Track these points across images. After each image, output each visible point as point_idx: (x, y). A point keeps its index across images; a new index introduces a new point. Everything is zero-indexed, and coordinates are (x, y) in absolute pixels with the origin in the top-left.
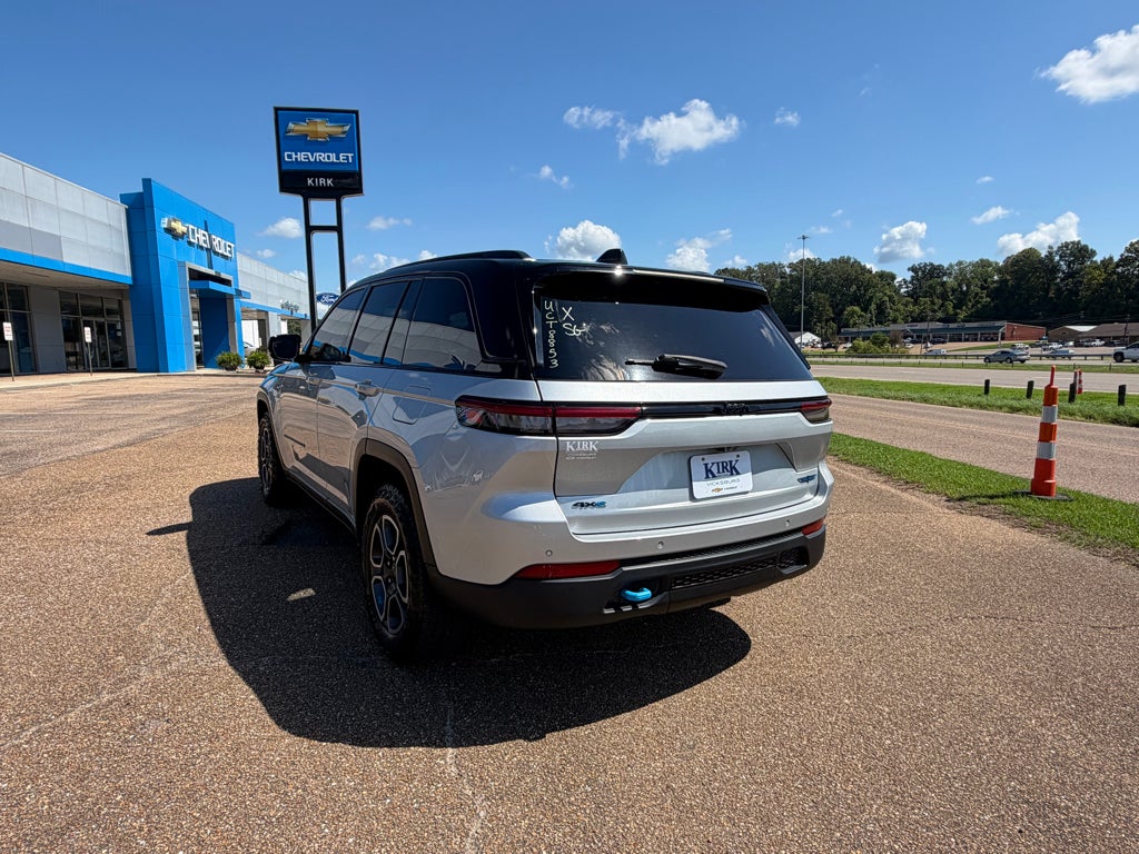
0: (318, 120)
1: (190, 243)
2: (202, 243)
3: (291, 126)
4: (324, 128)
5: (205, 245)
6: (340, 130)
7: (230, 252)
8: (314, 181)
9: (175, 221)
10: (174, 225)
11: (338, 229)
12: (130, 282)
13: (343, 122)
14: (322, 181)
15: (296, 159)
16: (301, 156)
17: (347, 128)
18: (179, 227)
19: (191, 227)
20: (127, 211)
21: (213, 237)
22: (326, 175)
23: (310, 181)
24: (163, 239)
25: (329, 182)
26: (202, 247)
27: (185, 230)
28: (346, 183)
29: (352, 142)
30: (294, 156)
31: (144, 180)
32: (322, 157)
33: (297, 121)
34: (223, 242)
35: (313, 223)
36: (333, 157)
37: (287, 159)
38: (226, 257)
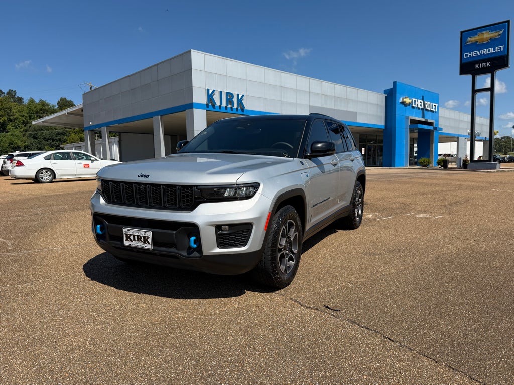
0: (484, 32)
1: (413, 107)
2: (419, 106)
3: (469, 39)
4: (487, 35)
5: (421, 107)
6: (497, 34)
7: (435, 109)
8: (479, 66)
9: (406, 98)
10: (405, 100)
11: (492, 89)
12: (384, 128)
13: (499, 29)
14: (484, 64)
15: (470, 55)
16: (473, 54)
17: (501, 32)
18: (408, 101)
19: (414, 99)
20: (386, 97)
21: (426, 102)
22: (486, 61)
23: (477, 66)
24: (399, 107)
25: (488, 64)
26: (419, 108)
27: (410, 101)
28: (500, 62)
29: (505, 40)
30: (469, 54)
31: (393, 82)
32: (485, 51)
33: (471, 36)
34: (431, 104)
35: (477, 87)
36: (492, 50)
37: (465, 57)
38: (433, 111)
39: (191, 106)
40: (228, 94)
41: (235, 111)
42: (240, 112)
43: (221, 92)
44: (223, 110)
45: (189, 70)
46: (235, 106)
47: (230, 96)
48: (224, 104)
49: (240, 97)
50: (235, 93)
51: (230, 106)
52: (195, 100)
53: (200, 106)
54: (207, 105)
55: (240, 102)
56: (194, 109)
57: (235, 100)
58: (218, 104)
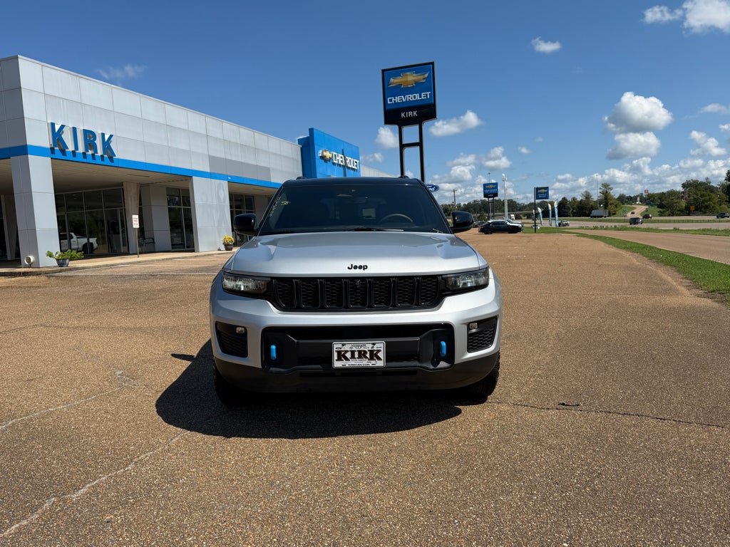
0: (408, 73)
1: (334, 164)
2: (340, 163)
3: (392, 80)
4: (411, 78)
5: (342, 164)
6: (422, 77)
7: (356, 166)
8: (405, 115)
9: (325, 151)
10: (325, 153)
11: (420, 144)
13: (423, 72)
14: (410, 113)
15: (395, 101)
16: (397, 99)
17: (426, 75)
18: (328, 155)
19: (334, 153)
20: (301, 148)
21: (347, 157)
22: (412, 109)
23: (403, 115)
24: (319, 162)
25: (415, 113)
26: (340, 165)
27: (331, 156)
28: (427, 112)
29: (430, 85)
30: (393, 99)
31: (310, 129)
32: (410, 97)
33: (395, 76)
34: (352, 160)
35: (405, 142)
36: (417, 96)
37: (389, 103)
38: (354, 169)
39: (23, 150)
40: (85, 132)
41: (99, 161)
42: (107, 161)
43: (74, 129)
44: (81, 158)
45: (15, 91)
46: (100, 152)
47: (88, 136)
48: (81, 149)
49: (107, 137)
50: (98, 132)
51: (90, 152)
52: (31, 141)
53: (39, 151)
54: (52, 150)
55: (107, 145)
56: (29, 156)
57: (98, 142)
58: (71, 148)
